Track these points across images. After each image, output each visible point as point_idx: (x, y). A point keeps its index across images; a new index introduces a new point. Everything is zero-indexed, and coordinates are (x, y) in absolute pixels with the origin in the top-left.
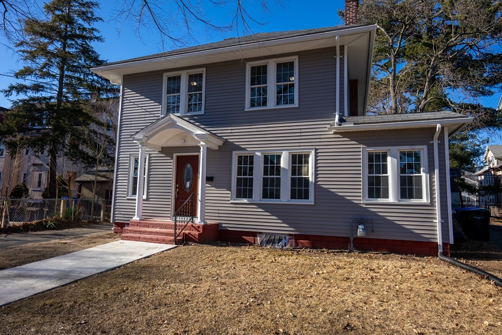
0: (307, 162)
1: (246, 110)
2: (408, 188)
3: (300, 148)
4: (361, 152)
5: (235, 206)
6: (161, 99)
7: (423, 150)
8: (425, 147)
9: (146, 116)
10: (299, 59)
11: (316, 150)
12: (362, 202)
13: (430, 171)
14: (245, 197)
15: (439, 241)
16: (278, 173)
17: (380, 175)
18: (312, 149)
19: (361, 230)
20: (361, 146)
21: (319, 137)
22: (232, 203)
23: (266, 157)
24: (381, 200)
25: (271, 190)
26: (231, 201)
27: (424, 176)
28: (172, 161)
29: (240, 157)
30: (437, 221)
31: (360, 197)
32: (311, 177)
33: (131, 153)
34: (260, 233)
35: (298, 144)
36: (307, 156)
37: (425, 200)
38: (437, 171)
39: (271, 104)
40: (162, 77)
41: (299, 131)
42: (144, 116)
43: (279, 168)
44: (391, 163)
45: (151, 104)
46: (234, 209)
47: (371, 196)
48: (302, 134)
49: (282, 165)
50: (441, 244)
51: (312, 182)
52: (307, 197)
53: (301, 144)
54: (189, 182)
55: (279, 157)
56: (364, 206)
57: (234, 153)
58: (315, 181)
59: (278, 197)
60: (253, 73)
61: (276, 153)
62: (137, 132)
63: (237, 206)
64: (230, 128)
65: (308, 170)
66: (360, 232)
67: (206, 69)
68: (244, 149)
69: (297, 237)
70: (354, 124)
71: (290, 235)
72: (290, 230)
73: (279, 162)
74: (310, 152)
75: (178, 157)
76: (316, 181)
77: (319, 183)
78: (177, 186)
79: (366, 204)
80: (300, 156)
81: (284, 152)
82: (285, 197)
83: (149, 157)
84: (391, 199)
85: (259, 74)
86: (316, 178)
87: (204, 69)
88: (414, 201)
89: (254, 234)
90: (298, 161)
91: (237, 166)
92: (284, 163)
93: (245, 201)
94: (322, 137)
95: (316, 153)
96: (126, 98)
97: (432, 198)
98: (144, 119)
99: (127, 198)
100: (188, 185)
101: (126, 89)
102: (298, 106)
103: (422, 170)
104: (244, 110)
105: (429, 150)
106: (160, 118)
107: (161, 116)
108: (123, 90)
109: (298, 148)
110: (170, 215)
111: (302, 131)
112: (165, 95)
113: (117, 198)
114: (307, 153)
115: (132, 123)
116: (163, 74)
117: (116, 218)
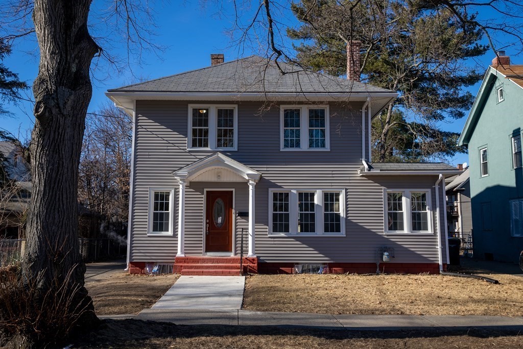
0: (338, 200)
1: (281, 150)
2: (418, 222)
3: (333, 187)
4: (383, 192)
5: (273, 239)
6: (187, 132)
7: (428, 192)
8: (429, 190)
9: (168, 148)
10: (330, 108)
11: (346, 189)
12: (384, 234)
13: (433, 209)
14: (281, 231)
15: (440, 262)
16: (312, 209)
17: (397, 212)
18: (343, 189)
19: (386, 256)
20: (383, 188)
21: (348, 178)
22: (270, 237)
23: (300, 194)
24: (398, 232)
25: (307, 224)
26: (269, 236)
27: (429, 213)
28: (203, 196)
29: (275, 195)
30: (439, 247)
31: (383, 231)
32: (342, 213)
33: (150, 186)
34: (297, 264)
35: (330, 184)
36: (338, 195)
37: (430, 231)
38: (438, 210)
39: (304, 146)
40: (187, 108)
41: (331, 172)
42: (166, 148)
43: (313, 204)
44: (405, 202)
45: (175, 136)
46: (273, 243)
47: (390, 229)
48: (333, 175)
49: (316, 201)
50: (442, 264)
51: (343, 217)
52: (338, 230)
53: (333, 184)
54: (221, 217)
55: (312, 195)
56: (386, 237)
57: (270, 190)
58: (346, 216)
59: (313, 230)
60: (286, 116)
61: (312, 191)
62: (181, 168)
63: (275, 240)
64: (266, 167)
65: (339, 206)
66: (385, 258)
67: (238, 106)
68: (280, 187)
69: (331, 266)
70: (381, 170)
71: (324, 264)
72: (327, 260)
73: (312, 199)
75: (207, 192)
77: (349, 218)
78: (208, 221)
79: (388, 236)
80: (332, 195)
81: (317, 190)
82: (320, 231)
83: (175, 191)
84: (406, 231)
85: (292, 118)
86: (347, 214)
87: (236, 106)
88: (422, 232)
89: (291, 265)
90: (330, 199)
91: (272, 202)
92: (318, 200)
93: (282, 234)
94: (351, 178)
95: (346, 193)
96: (140, 126)
97: (435, 230)
98: (166, 151)
99: (148, 235)
100: (220, 220)
101: (140, 115)
102: (329, 150)
103: (427, 208)
104: (279, 150)
105: (432, 192)
106: (186, 151)
107: (188, 149)
108: (137, 117)
109: (330, 187)
110: (202, 251)
111: (333, 172)
112: (190, 127)
113: (135, 236)
114: (338, 192)
115: (150, 154)
116: (187, 106)
117: (134, 258)
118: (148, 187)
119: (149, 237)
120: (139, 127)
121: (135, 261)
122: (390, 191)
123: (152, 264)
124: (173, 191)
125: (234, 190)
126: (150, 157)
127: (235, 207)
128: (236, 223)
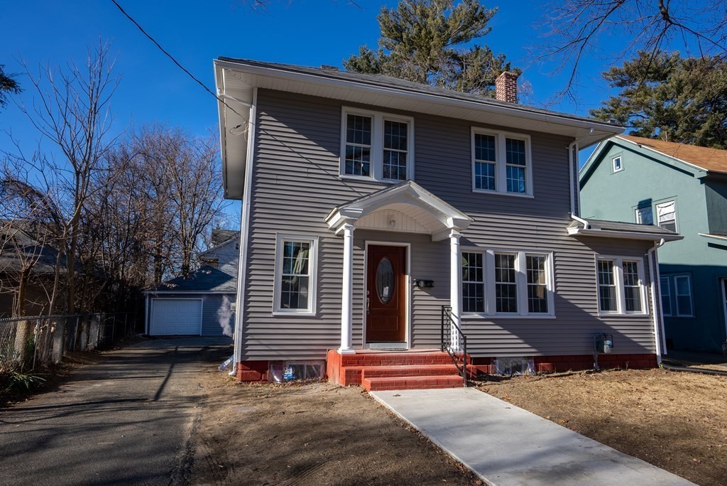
0: (542, 267)
1: (473, 191)
2: (631, 301)
3: (537, 249)
4: (595, 257)
6: (338, 148)
7: (640, 261)
8: (641, 259)
9: (310, 171)
10: (531, 140)
11: (554, 253)
12: (598, 315)
13: (647, 283)
14: (473, 310)
15: (658, 353)
16: (513, 279)
17: (609, 286)
18: (549, 251)
19: (607, 346)
20: (595, 253)
21: (555, 238)
23: (497, 257)
24: (611, 313)
25: (506, 300)
27: (642, 288)
28: (364, 252)
29: (465, 255)
30: (655, 332)
31: (597, 311)
32: (549, 285)
33: (279, 232)
34: (495, 358)
35: (535, 245)
36: (543, 260)
37: (645, 312)
38: (653, 285)
39: (501, 188)
40: (340, 112)
41: (535, 228)
42: (306, 170)
43: (513, 272)
44: (617, 272)
45: (319, 153)
47: (603, 308)
48: (538, 233)
49: (517, 268)
50: (659, 355)
51: (552, 291)
52: (545, 309)
53: (538, 245)
54: (387, 288)
55: (512, 259)
56: (600, 319)
59: (514, 309)
60: (478, 143)
61: (511, 253)
62: (350, 202)
65: (544, 276)
67: (415, 120)
68: (473, 244)
69: (537, 360)
70: (602, 229)
71: (529, 358)
72: (533, 352)
73: (512, 265)
74: (545, 255)
75: (370, 246)
76: (556, 291)
77: (559, 293)
79: (602, 317)
80: (536, 259)
81: (519, 252)
82: (523, 311)
83: (320, 242)
84: (620, 311)
85: (486, 146)
86: (556, 287)
87: (411, 119)
88: (636, 313)
90: (534, 265)
91: (461, 266)
92: (519, 266)
93: (476, 315)
94: (558, 238)
95: (554, 257)
96: (263, 130)
97: (651, 310)
98: (306, 175)
99: (274, 314)
100: (386, 291)
101: (263, 113)
102: (533, 197)
103: (639, 281)
104: (471, 190)
105: (644, 262)
106: (338, 178)
107: (340, 176)
108: (258, 115)
109: (535, 248)
110: (362, 342)
111: (539, 228)
112: (344, 143)
113: (251, 315)
114: (543, 256)
115: (279, 177)
116: (341, 108)
117: (248, 353)
118: (275, 232)
119: (276, 317)
120: (262, 132)
121: (250, 359)
122: (602, 258)
123: (279, 366)
124: (316, 241)
125: (409, 245)
126: (278, 182)
127: (411, 271)
128: (413, 296)
